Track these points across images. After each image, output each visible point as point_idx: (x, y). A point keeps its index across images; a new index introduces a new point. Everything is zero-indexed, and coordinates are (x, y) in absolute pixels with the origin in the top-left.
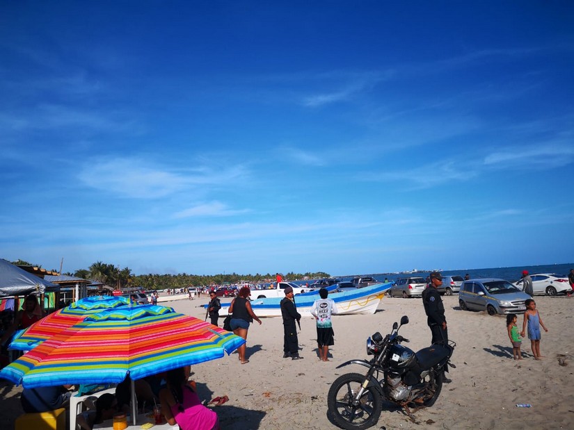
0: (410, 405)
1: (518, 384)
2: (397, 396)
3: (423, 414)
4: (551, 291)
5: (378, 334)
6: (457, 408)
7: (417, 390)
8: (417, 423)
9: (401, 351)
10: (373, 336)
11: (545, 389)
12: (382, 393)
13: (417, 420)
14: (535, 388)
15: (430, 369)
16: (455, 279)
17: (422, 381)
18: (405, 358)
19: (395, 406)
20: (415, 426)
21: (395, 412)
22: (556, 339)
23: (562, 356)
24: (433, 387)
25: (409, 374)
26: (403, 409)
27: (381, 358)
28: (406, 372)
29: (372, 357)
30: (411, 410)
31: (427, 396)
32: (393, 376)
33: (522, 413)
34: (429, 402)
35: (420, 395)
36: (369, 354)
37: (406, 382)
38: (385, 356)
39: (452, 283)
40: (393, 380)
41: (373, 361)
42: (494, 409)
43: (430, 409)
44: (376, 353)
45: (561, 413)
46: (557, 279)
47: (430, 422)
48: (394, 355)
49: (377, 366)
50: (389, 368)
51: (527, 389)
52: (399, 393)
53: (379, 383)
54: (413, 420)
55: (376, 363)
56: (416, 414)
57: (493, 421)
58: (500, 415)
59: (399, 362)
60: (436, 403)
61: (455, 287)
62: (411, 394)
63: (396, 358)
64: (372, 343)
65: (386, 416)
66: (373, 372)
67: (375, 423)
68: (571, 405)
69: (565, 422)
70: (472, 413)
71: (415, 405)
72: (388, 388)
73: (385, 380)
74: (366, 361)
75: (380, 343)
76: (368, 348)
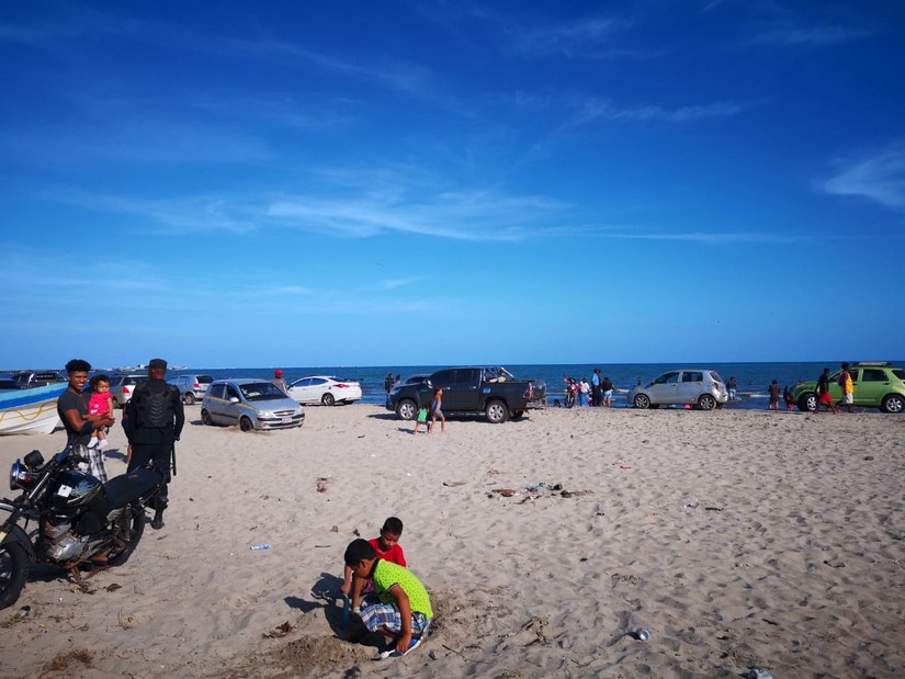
0: (84, 567)
1: (260, 520)
2: (60, 553)
3: (103, 579)
4: (328, 400)
5: (36, 453)
6: (162, 562)
7: (97, 542)
8: (91, 593)
9: (73, 481)
10: (26, 458)
11: (293, 521)
12: (31, 551)
13: (90, 589)
14: (280, 522)
15: (124, 506)
16: (201, 380)
17: (109, 528)
18: (83, 491)
19: (58, 570)
20: (86, 597)
21: (55, 582)
22: (321, 460)
23: (323, 479)
24: (127, 534)
25: (84, 518)
26: (70, 575)
27: (37, 494)
28: (82, 513)
29: (20, 492)
30: (83, 574)
31: (114, 547)
32: (56, 523)
33: (256, 557)
34: (119, 559)
35: (104, 548)
36: (14, 488)
37: (78, 531)
38: (44, 490)
39: (197, 386)
40: (54, 529)
41: (21, 499)
42: (218, 557)
43: (116, 570)
44: (27, 485)
45: (306, 550)
46: (337, 383)
47: (113, 588)
48: (63, 486)
49: (26, 508)
50: (49, 509)
51: (270, 524)
52: (62, 551)
53: (29, 537)
54: (84, 589)
55: (26, 502)
56: (91, 580)
57: (213, 573)
58: (225, 563)
59: (71, 497)
60: (131, 559)
61: (200, 391)
62: (86, 548)
63: (65, 491)
64: (22, 468)
65: (34, 590)
66: (18, 518)
67: (12, 603)
68: (319, 539)
69: (307, 561)
70: (184, 567)
71: (92, 565)
72: (46, 540)
73: (41, 530)
74: (6, 501)
75: (39, 467)
76: (13, 478)
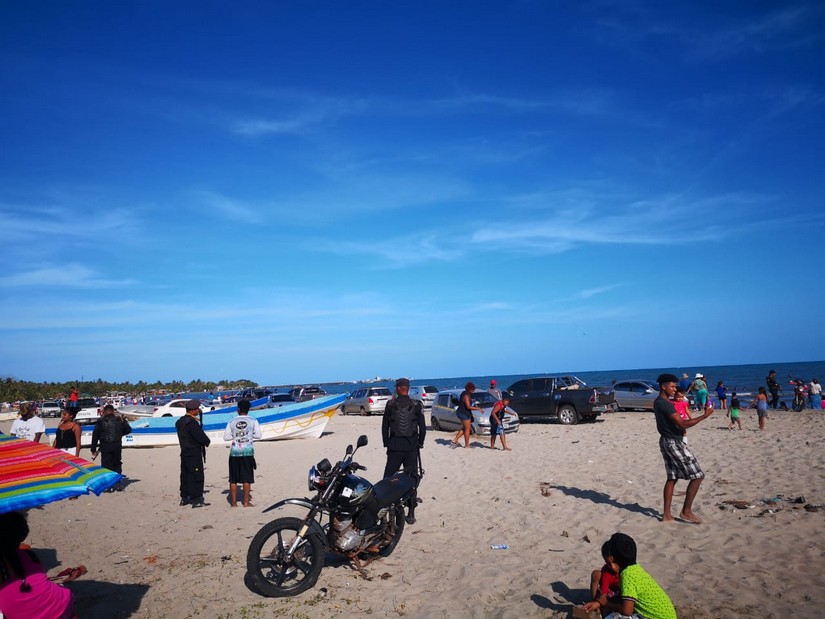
0: (362, 556)
1: (495, 520)
2: (345, 544)
3: (377, 567)
5: (325, 461)
6: (421, 555)
7: (371, 535)
8: (369, 580)
9: (354, 483)
10: (319, 465)
11: (525, 524)
12: (325, 542)
13: (369, 576)
14: (513, 524)
15: (390, 505)
16: (428, 390)
17: (379, 523)
18: (360, 493)
19: (341, 558)
20: (366, 583)
21: (341, 568)
22: (541, 465)
23: (546, 484)
24: (393, 530)
25: (362, 515)
26: (352, 562)
27: (328, 494)
28: (360, 511)
29: (316, 492)
30: (362, 562)
31: (383, 542)
32: (342, 518)
33: (497, 557)
34: (386, 551)
35: (375, 542)
36: (311, 489)
37: (357, 526)
38: (333, 492)
39: (424, 395)
40: (341, 524)
41: (317, 498)
42: (464, 554)
43: (386, 560)
44: (321, 487)
45: (541, 553)
47: (386, 576)
48: (346, 488)
49: (321, 506)
50: (337, 506)
51: (504, 525)
52: (348, 541)
53: (323, 529)
54: (364, 576)
55: (320, 501)
56: (368, 568)
57: (463, 568)
58: (472, 560)
59: (352, 497)
60: (395, 551)
61: (427, 400)
62: (363, 541)
63: (347, 493)
64: (317, 474)
65: (328, 573)
66: (315, 515)
67: (312, 585)
68: (552, 543)
69: (544, 564)
70: (438, 561)
71: (367, 555)
72: (334, 533)
73: (331, 523)
74: (306, 500)
75: (328, 473)
76: (311, 481)
